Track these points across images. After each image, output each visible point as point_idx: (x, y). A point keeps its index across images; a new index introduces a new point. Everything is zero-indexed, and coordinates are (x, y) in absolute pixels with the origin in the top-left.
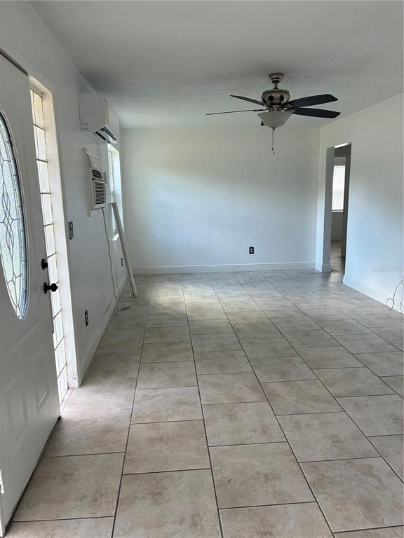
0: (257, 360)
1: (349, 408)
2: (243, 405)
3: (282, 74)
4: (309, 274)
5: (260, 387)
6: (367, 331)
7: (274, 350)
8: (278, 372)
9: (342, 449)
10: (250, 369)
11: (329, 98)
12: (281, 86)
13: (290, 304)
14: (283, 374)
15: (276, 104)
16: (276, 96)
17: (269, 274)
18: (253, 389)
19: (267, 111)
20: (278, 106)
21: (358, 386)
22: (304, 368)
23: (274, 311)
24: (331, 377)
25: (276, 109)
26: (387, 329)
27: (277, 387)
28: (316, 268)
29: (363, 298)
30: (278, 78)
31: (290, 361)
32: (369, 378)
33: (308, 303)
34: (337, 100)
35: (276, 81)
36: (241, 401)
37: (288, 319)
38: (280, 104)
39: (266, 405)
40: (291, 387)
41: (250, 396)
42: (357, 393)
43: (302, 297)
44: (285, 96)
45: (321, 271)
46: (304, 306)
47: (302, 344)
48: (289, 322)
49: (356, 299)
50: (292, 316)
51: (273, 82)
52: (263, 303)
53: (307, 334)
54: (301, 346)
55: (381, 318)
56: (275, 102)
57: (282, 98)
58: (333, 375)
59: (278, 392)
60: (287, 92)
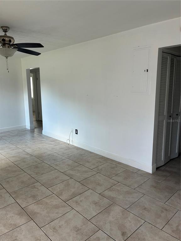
0: (15, 192)
1: (74, 206)
2: (18, 229)
3: (9, 28)
4: (24, 131)
5: (24, 212)
6: (64, 158)
7: (23, 182)
8: (31, 197)
9: (82, 234)
10: (13, 201)
11: (39, 46)
12: (8, 34)
13: (20, 150)
14: (34, 197)
15: (7, 44)
16: (7, 39)
17: (3, 134)
18: (20, 214)
19: (2, 47)
20: (8, 45)
21: (73, 190)
22: (43, 189)
23: (13, 157)
24: (59, 190)
25: (7, 47)
26: (71, 155)
27: (33, 207)
28: (27, 128)
29: (54, 140)
30: (7, 29)
31: (34, 187)
32: (75, 184)
33: (30, 148)
34: (43, 47)
35: (5, 31)
36: (16, 227)
37: (23, 160)
38: (9, 44)
39: (32, 223)
40: (41, 204)
41: (20, 220)
42: (74, 195)
43: (26, 145)
44: (12, 40)
45: (30, 129)
46: (29, 150)
47: (37, 174)
48: (24, 162)
49: (51, 141)
50: (24, 158)
51: (3, 31)
52: (6, 153)
53: (37, 167)
54: (37, 175)
55: (66, 150)
56: (6, 42)
57: (10, 41)
58: (59, 188)
59: (35, 211)
60: (13, 38)
